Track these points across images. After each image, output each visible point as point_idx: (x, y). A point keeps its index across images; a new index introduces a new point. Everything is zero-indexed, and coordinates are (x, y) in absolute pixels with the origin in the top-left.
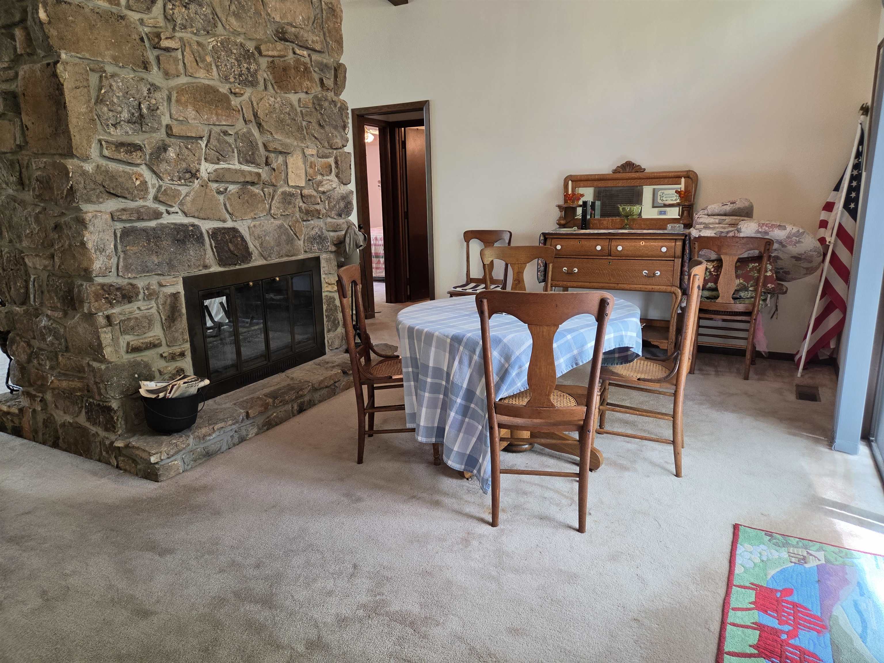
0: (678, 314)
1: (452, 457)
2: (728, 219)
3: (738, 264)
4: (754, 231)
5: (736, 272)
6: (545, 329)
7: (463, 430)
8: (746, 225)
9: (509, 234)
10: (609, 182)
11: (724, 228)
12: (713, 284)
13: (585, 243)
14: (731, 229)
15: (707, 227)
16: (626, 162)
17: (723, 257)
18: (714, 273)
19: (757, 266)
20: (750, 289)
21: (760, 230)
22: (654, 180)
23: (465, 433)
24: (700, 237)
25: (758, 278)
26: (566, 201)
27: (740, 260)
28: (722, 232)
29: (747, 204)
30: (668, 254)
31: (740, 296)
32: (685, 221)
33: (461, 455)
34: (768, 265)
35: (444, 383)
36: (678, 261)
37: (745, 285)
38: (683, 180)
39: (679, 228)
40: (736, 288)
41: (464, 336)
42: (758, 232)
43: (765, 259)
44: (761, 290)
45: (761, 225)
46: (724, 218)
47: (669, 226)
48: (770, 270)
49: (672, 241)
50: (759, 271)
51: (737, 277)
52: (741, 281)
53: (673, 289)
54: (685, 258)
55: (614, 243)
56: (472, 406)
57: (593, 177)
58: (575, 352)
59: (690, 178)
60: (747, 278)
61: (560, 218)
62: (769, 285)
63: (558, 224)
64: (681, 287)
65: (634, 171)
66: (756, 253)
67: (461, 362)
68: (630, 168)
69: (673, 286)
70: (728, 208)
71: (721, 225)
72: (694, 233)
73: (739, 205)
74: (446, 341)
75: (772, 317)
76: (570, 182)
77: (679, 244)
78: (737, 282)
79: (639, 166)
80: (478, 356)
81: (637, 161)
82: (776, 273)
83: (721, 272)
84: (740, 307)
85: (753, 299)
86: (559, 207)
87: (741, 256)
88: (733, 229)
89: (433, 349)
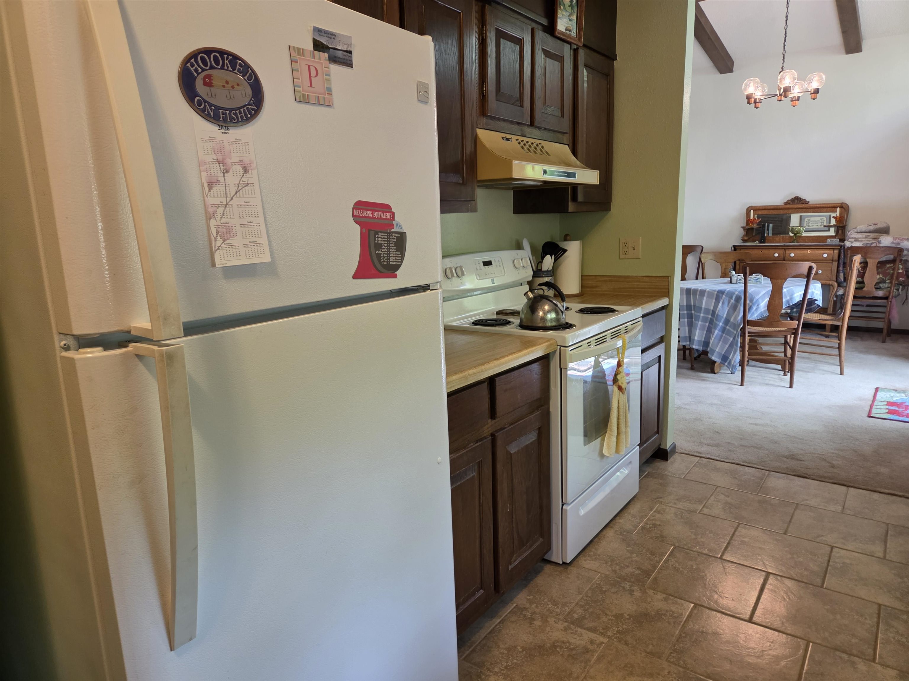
0: (834, 300)
1: (715, 354)
2: (872, 235)
3: (879, 265)
4: (890, 243)
5: (877, 270)
6: (780, 281)
7: (722, 340)
8: (884, 239)
9: (701, 248)
10: (781, 210)
11: (869, 241)
12: (860, 279)
13: (766, 252)
14: (874, 241)
15: (856, 240)
16: (795, 197)
17: (868, 260)
18: (861, 271)
19: (892, 266)
20: (888, 281)
21: (894, 242)
22: (816, 209)
23: (723, 342)
24: (852, 247)
25: (893, 274)
26: (747, 224)
27: (880, 263)
28: (867, 244)
29: (885, 225)
30: (828, 259)
31: (880, 287)
32: (841, 237)
33: (719, 353)
34: (900, 265)
35: (710, 317)
36: (835, 264)
37: (883, 279)
38: (838, 209)
39: (836, 241)
40: (877, 281)
41: (726, 290)
42: (893, 243)
43: (898, 261)
44: (895, 282)
45: (895, 239)
46: (869, 234)
47: (828, 240)
48: (902, 269)
49: (831, 250)
50: (894, 269)
51: (878, 273)
52: (881, 276)
53: (831, 282)
54: (840, 261)
55: (788, 252)
56: (728, 327)
57: (769, 208)
58: (788, 298)
59: (844, 208)
60: (885, 274)
61: (744, 235)
62: (901, 279)
63: (742, 240)
64: (837, 281)
65: (800, 203)
66: (891, 257)
67: (723, 303)
68: (798, 201)
69: (830, 280)
70: (872, 228)
71: (867, 239)
72: (848, 244)
73: (880, 225)
74: (714, 293)
75: (903, 304)
76: (752, 211)
77: (836, 252)
78: (878, 277)
79: (804, 199)
80: (734, 300)
81: (803, 196)
82: (906, 271)
83: (866, 271)
84: (880, 293)
85: (889, 289)
86: (743, 228)
87: (881, 260)
88: (875, 241)
89: (705, 298)
